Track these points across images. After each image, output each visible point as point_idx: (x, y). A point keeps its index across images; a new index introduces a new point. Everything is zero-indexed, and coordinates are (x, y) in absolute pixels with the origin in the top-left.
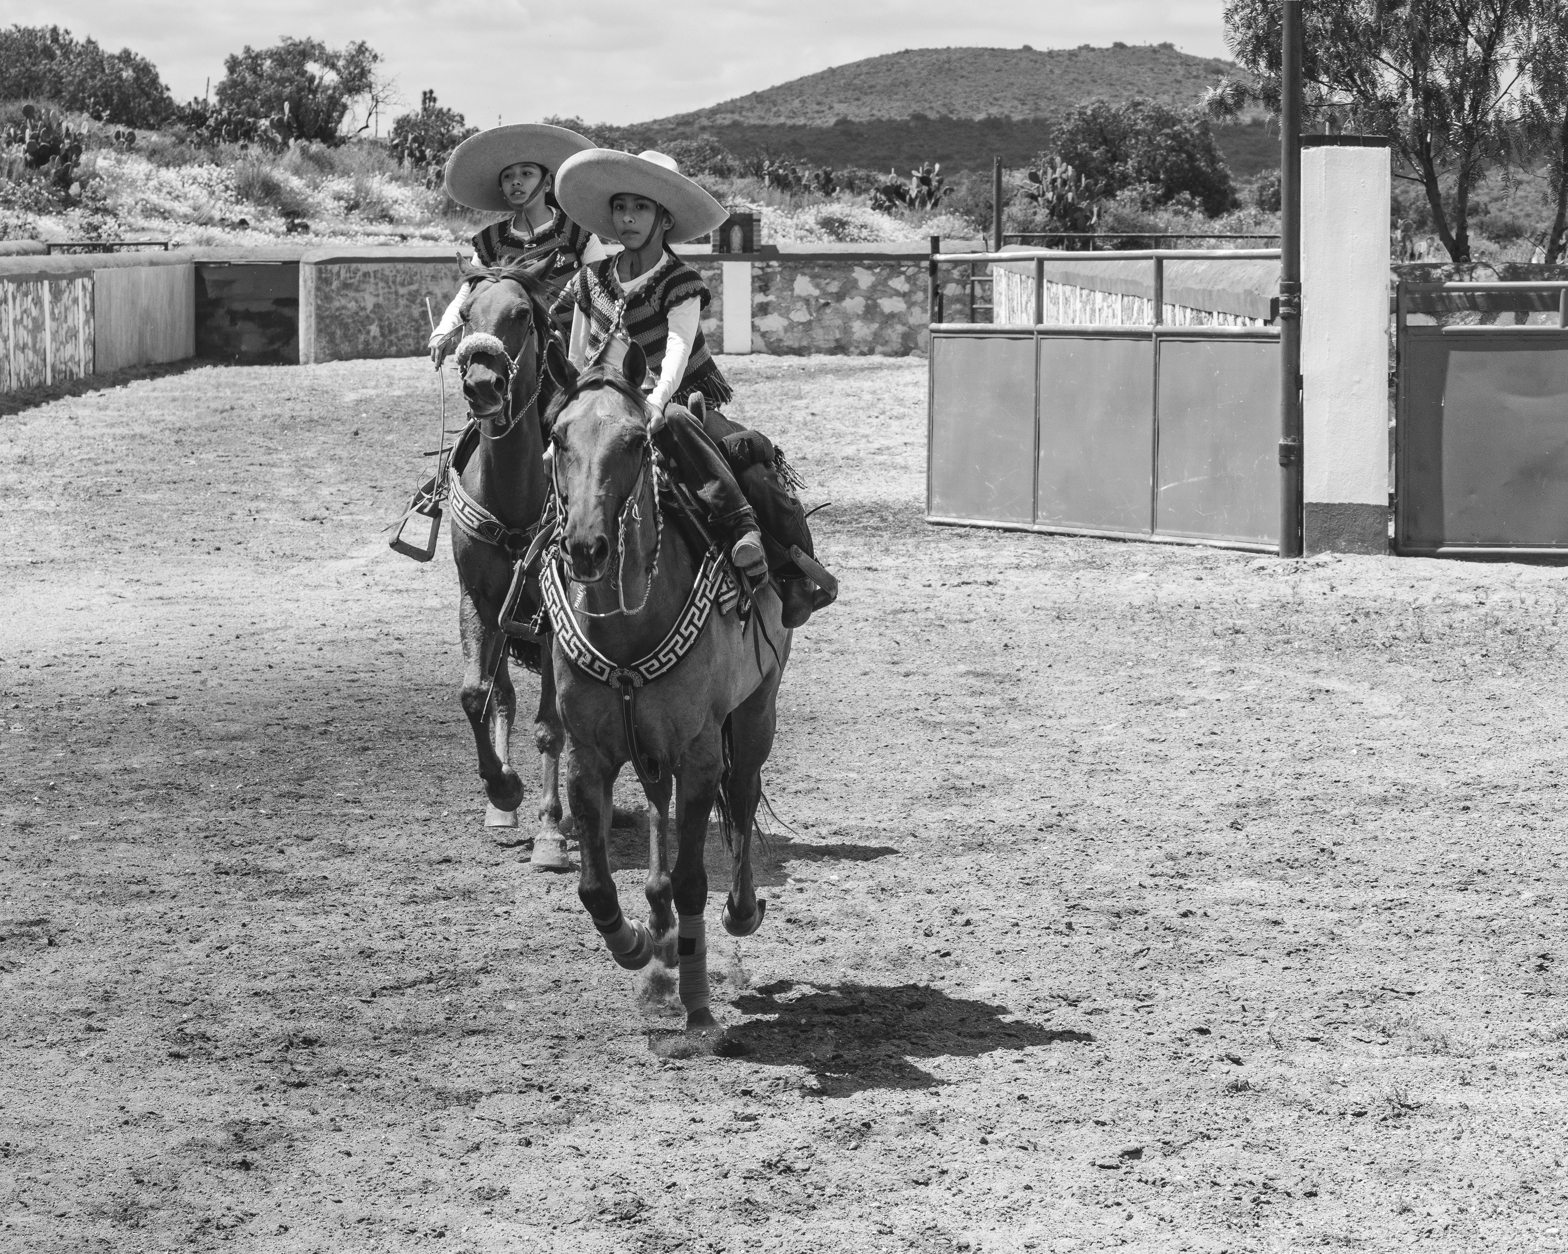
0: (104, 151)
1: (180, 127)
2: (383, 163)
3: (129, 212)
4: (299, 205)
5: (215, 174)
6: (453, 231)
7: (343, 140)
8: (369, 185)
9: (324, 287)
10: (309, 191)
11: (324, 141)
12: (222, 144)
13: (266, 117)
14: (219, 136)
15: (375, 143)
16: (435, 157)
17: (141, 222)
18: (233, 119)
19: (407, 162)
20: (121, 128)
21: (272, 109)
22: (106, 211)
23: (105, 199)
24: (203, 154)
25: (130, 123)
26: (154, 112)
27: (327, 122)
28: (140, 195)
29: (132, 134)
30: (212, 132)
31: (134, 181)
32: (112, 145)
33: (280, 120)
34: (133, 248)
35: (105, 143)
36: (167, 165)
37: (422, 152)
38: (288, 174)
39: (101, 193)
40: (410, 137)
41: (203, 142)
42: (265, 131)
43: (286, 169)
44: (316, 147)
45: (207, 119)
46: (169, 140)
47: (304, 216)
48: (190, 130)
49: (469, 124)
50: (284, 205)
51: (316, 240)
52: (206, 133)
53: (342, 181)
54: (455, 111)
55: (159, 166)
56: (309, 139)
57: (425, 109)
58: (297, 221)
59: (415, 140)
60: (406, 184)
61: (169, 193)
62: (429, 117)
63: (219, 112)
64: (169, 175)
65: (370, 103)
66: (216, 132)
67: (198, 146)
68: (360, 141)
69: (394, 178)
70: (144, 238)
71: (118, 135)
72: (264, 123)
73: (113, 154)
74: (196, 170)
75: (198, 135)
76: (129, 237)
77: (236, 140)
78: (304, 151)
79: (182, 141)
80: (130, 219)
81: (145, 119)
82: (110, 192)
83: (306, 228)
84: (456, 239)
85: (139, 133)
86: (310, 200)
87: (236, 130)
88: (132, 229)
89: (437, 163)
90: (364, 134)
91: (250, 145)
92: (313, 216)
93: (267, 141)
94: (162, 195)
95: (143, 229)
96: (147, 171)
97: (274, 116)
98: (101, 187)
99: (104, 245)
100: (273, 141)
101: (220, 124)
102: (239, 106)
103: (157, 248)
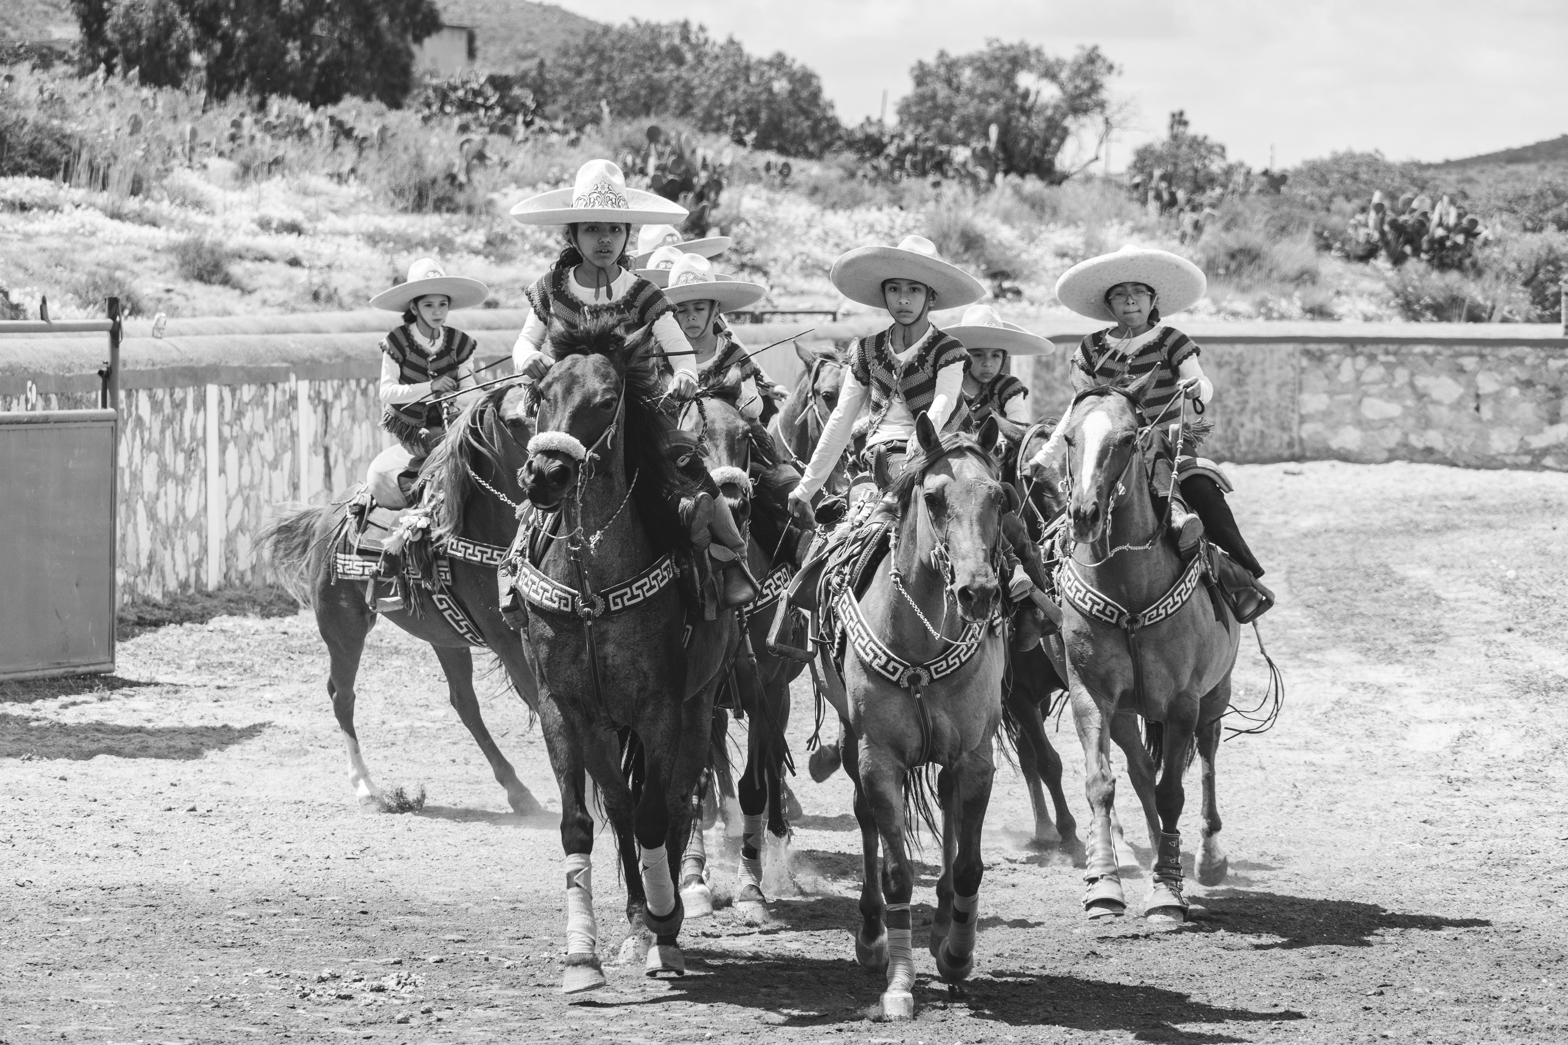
0: (751, 187)
1: (849, 157)
2: (1121, 208)
3: (784, 270)
4: (1008, 262)
5: (899, 221)
6: (1215, 301)
7: (1064, 177)
8: (1102, 237)
9: (1043, 373)
10: (1022, 244)
11: (1042, 177)
12: (905, 179)
13: (965, 143)
14: (902, 168)
15: (1108, 180)
16: (1189, 201)
17: (800, 283)
18: (921, 145)
19: (1153, 206)
20: (772, 157)
21: (970, 133)
22: (757, 268)
23: (753, 251)
24: (881, 193)
25: (782, 150)
26: (815, 135)
27: (1043, 152)
28: (798, 248)
29: (786, 165)
30: (892, 164)
31: (791, 228)
32: (760, 179)
33: (985, 150)
34: (790, 317)
35: (753, 176)
36: (834, 206)
37: (1173, 195)
38: (996, 223)
39: (749, 243)
40: (1157, 173)
41: (881, 177)
42: (964, 164)
43: (994, 215)
44: (1032, 184)
45: (884, 146)
46: (835, 173)
47: (1015, 278)
48: (862, 159)
49: (1232, 158)
50: (989, 263)
51: (1032, 310)
52: (884, 165)
53: (1067, 232)
54: (1214, 138)
55: (825, 208)
56: (1022, 174)
57: (1175, 137)
58: (1006, 284)
59: (1163, 178)
60: (1153, 237)
61: (837, 245)
62: (1178, 147)
63: (902, 137)
64: (838, 220)
65: (1101, 127)
66: (898, 162)
67: (873, 182)
68: (1089, 179)
69: (1138, 229)
70: (804, 304)
71: (768, 167)
72: (961, 154)
73: (764, 193)
74: (872, 215)
75: (875, 168)
76: (784, 303)
77: (924, 174)
78: (1017, 191)
79: (852, 175)
80: (785, 279)
81: (802, 144)
82: (759, 241)
83: (1018, 293)
84: (1219, 312)
85: (798, 164)
86: (1024, 256)
87: (924, 161)
88: (789, 293)
89: (1194, 209)
90: (1097, 169)
91: (945, 182)
92: (1027, 279)
93: (965, 175)
94: (828, 247)
95: (802, 293)
96: (808, 215)
97: (977, 144)
98: (747, 235)
99: (752, 314)
100: (974, 178)
101: (903, 153)
102: (927, 128)
103: (820, 317)
